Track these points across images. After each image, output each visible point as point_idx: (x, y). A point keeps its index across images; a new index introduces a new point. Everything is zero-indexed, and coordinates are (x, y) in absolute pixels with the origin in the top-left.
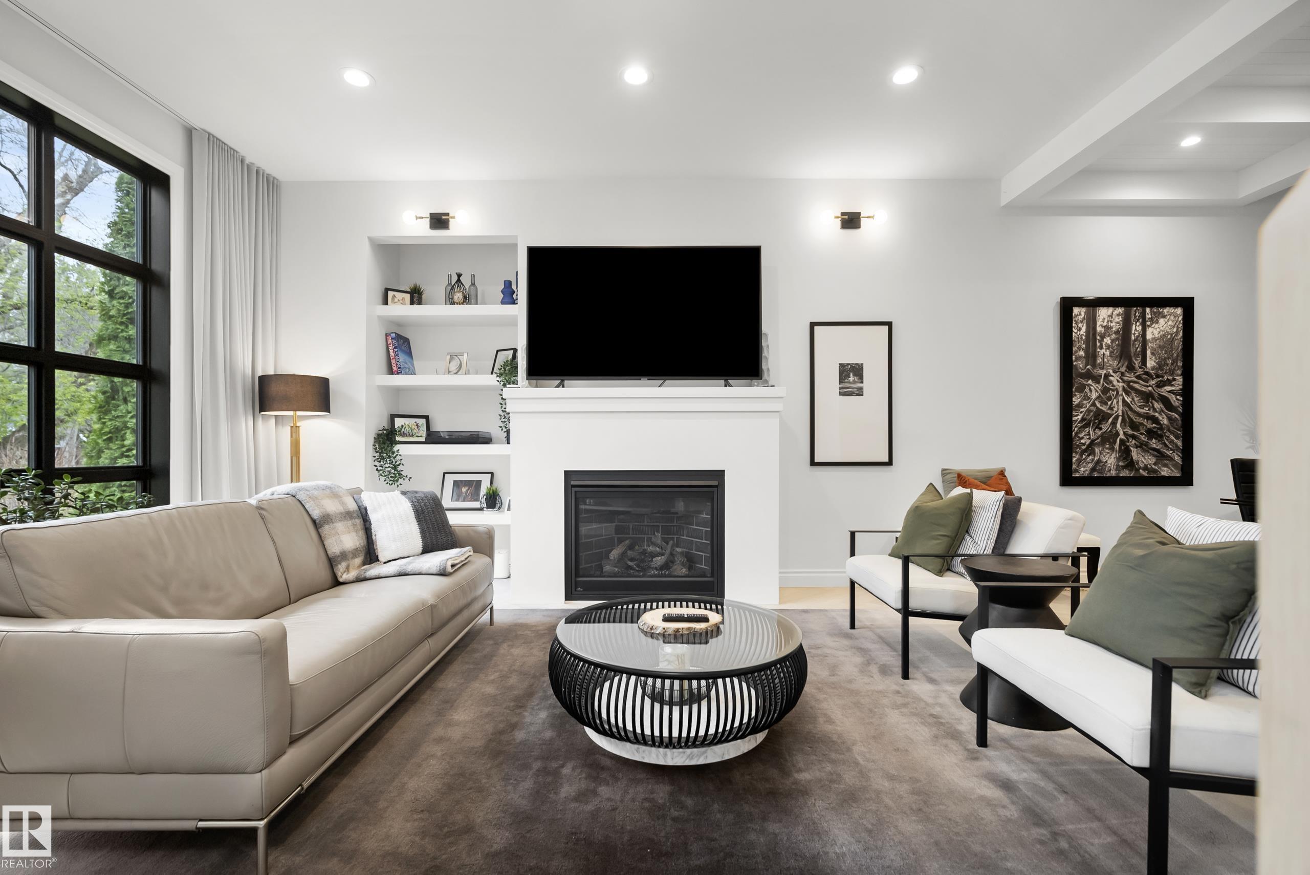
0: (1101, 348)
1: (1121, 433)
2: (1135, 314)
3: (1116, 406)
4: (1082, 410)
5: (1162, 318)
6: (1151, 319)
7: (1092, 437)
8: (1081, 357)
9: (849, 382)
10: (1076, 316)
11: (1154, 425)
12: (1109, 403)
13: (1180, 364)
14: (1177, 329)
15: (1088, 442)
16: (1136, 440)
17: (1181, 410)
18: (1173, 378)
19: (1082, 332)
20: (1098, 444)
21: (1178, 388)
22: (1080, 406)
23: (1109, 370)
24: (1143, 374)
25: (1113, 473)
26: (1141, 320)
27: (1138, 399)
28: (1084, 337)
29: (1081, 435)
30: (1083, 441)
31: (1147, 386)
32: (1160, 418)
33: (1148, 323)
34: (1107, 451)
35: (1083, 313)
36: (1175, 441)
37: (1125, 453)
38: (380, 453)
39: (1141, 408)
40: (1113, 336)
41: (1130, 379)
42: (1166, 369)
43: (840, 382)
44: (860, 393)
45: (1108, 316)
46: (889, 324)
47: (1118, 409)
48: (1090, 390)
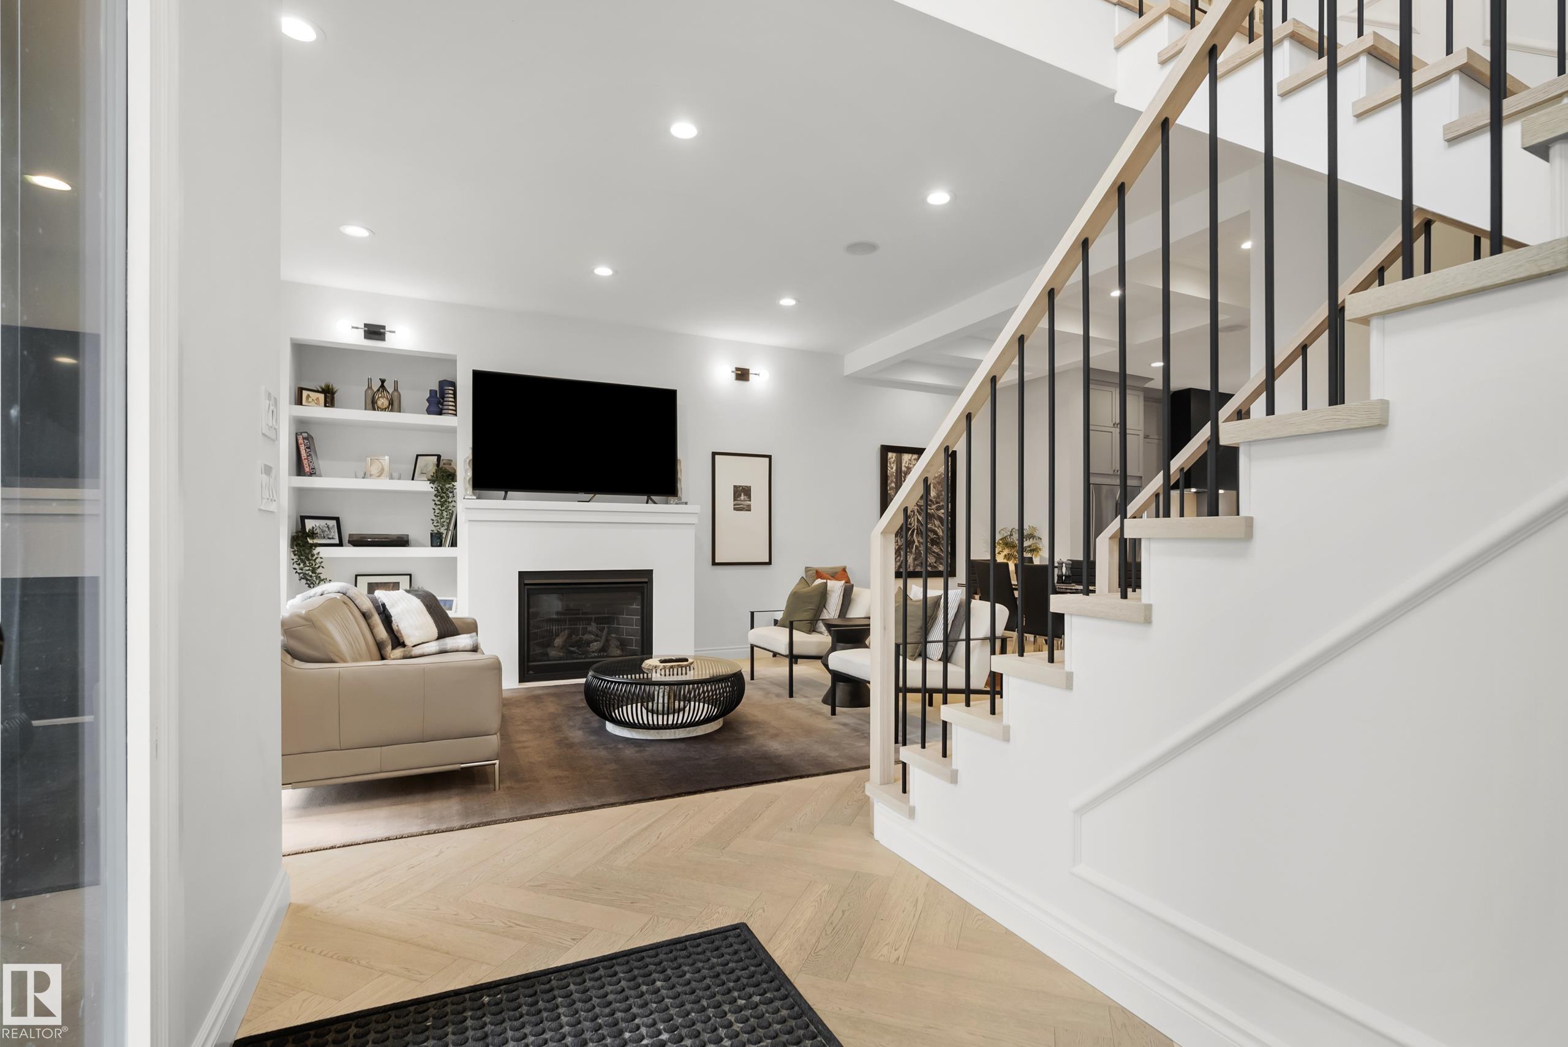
1: (916, 541)
3: (913, 523)
7: (899, 544)
8: (893, 487)
9: (741, 500)
10: (890, 459)
11: (935, 536)
12: (909, 520)
14: (948, 471)
19: (893, 470)
24: (929, 501)
25: (912, 570)
28: (894, 474)
31: (931, 509)
32: (938, 531)
34: (908, 553)
35: (894, 457)
36: (946, 546)
37: (918, 555)
38: (299, 556)
39: (927, 524)
41: (921, 504)
42: (942, 498)
43: (734, 500)
44: (748, 509)
45: (909, 460)
46: (770, 457)
47: (914, 525)
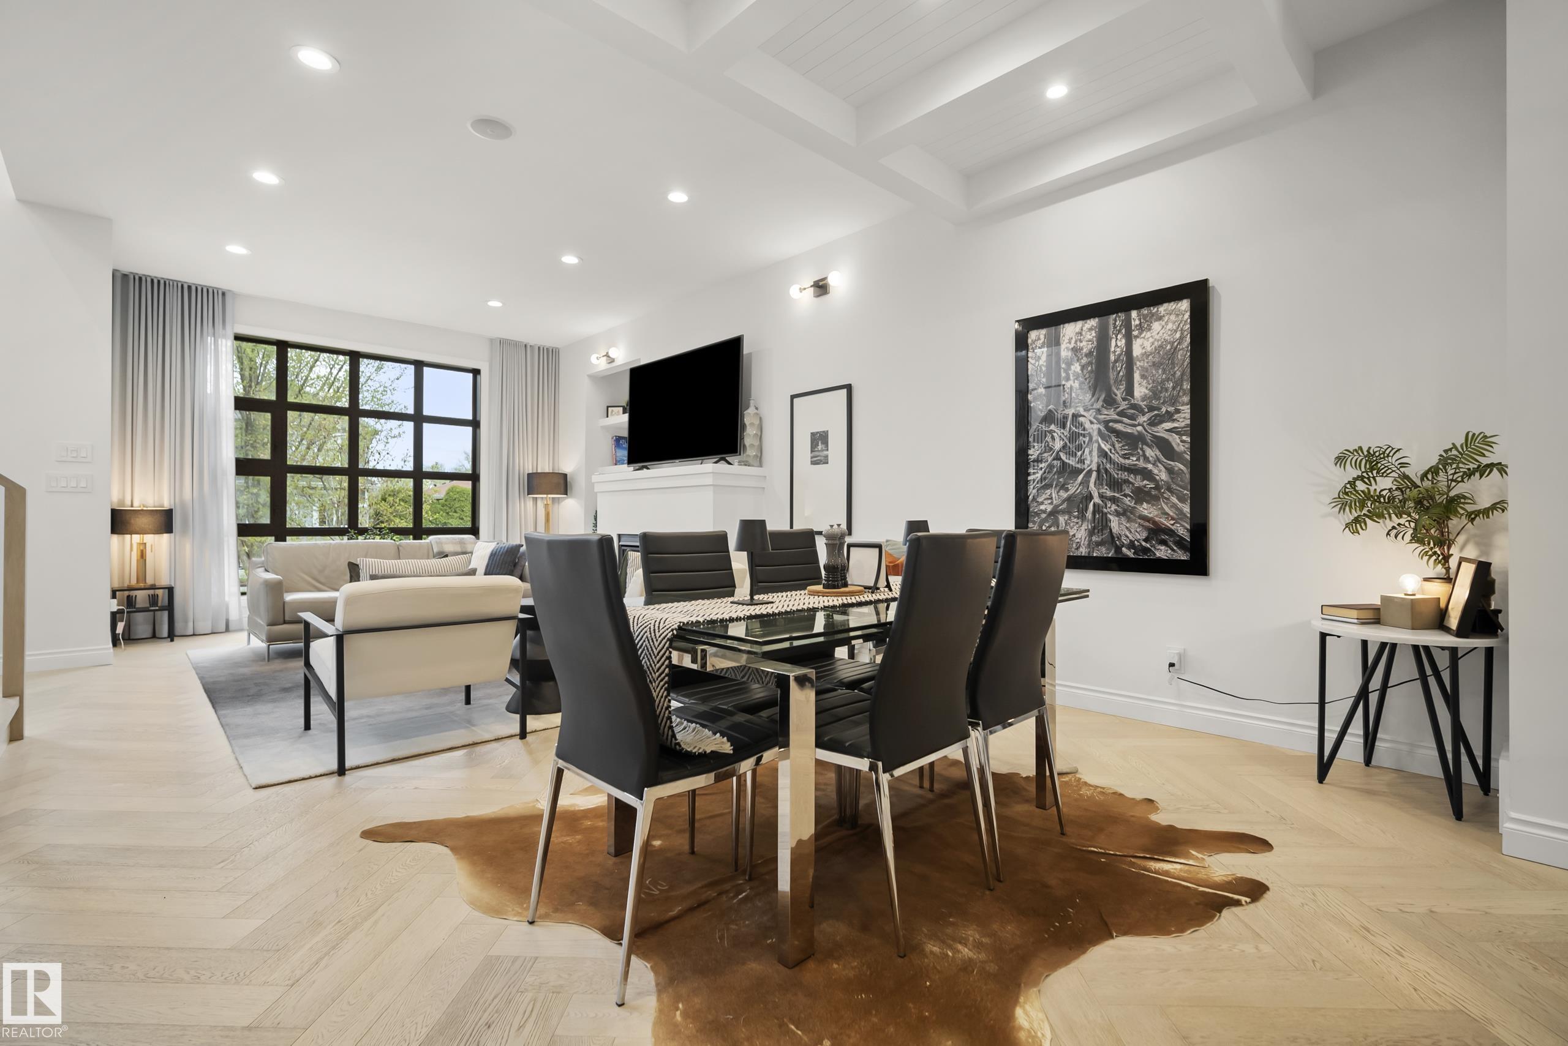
0: (1068, 379)
1: (1095, 495)
2: (1115, 324)
3: (1089, 458)
4: (1041, 465)
5: (1156, 320)
6: (1140, 327)
7: (1055, 502)
8: (1040, 395)
9: (818, 451)
11: (1145, 482)
12: (1079, 454)
13: (1187, 386)
14: (1182, 334)
15: (1049, 508)
16: (1118, 506)
17: (1188, 457)
18: (1176, 409)
19: (1041, 362)
20: (1063, 512)
21: (1183, 424)
22: (1038, 461)
23: (1078, 409)
24: (1128, 408)
25: (1083, 551)
26: (1123, 331)
27: (1121, 445)
28: (1044, 369)
29: (1040, 500)
30: (1042, 507)
31: (1135, 426)
32: (1156, 471)
33: (1135, 333)
34: (1075, 520)
35: (1042, 337)
36: (1180, 505)
37: (1101, 524)
39: (1125, 458)
40: (1084, 360)
41: (1108, 418)
42: (1165, 397)
43: (812, 451)
44: (826, 461)
45: (1077, 333)
46: (849, 388)
47: (1091, 461)
48: (1053, 438)
